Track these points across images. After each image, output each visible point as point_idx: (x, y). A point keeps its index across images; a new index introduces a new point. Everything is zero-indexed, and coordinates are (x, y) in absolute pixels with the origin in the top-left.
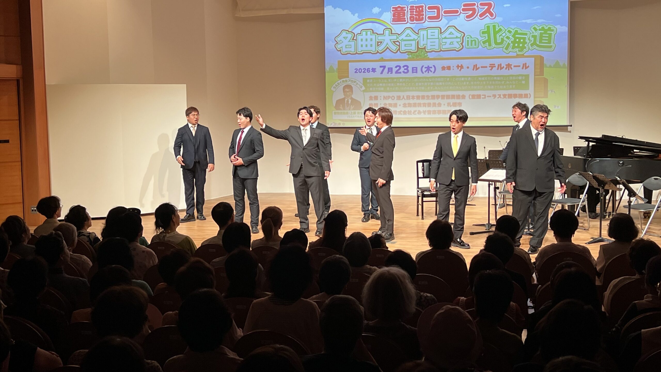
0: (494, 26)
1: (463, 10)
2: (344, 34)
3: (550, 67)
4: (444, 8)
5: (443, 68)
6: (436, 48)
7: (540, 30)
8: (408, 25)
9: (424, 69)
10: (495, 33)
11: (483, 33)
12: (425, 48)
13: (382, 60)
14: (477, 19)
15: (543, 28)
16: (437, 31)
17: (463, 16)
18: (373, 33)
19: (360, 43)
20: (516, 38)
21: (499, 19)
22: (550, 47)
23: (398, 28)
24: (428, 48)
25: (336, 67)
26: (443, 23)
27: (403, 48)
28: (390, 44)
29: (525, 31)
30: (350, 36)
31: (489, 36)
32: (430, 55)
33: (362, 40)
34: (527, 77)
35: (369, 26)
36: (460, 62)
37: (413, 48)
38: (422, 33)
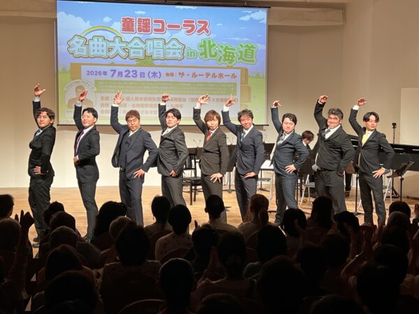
0: (209, 42)
1: (184, 25)
2: (76, 39)
3: (253, 77)
4: (168, 22)
5: (167, 74)
6: (162, 56)
7: (245, 47)
8: (137, 35)
9: (151, 75)
10: (211, 47)
11: (201, 46)
12: (151, 56)
13: (113, 64)
14: (195, 35)
15: (247, 45)
16: (161, 42)
17: (184, 31)
18: (104, 39)
19: (92, 48)
20: (226, 52)
21: (213, 36)
22: (253, 61)
23: (128, 37)
24: (155, 56)
25: (68, 69)
26: (167, 35)
27: (132, 55)
28: (120, 50)
29: (233, 47)
30: (82, 41)
31: (205, 49)
32: (156, 63)
33: (94, 45)
34: (235, 85)
35: (101, 33)
36: (182, 70)
37: (141, 55)
38: (149, 43)
